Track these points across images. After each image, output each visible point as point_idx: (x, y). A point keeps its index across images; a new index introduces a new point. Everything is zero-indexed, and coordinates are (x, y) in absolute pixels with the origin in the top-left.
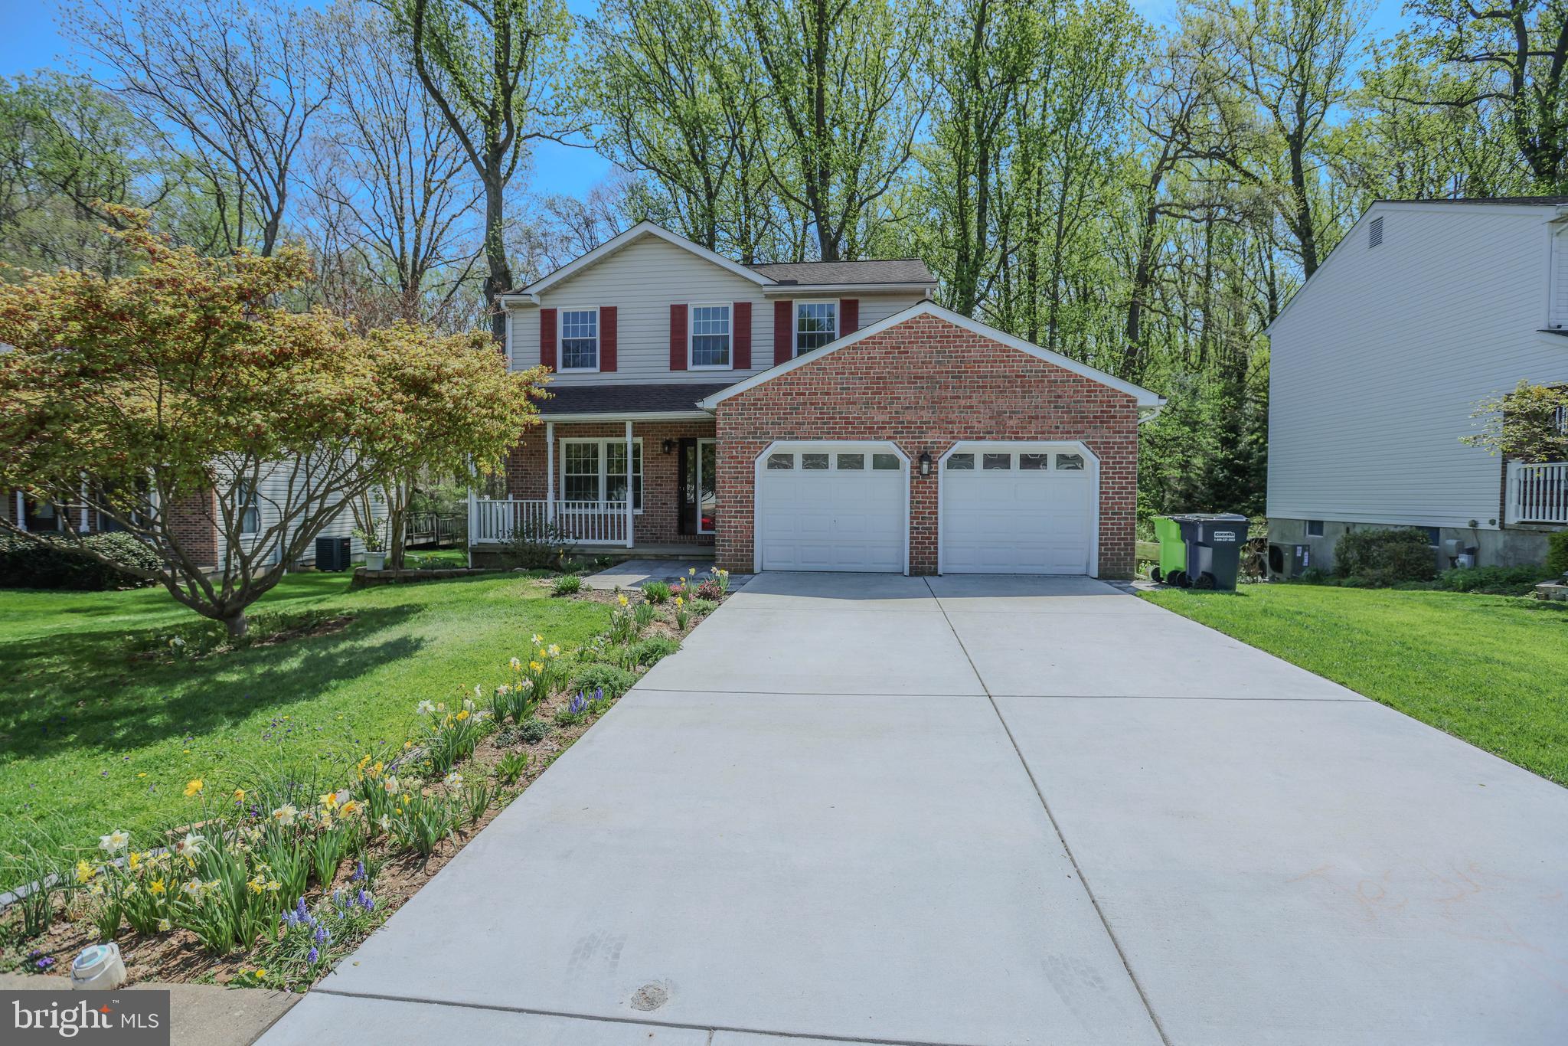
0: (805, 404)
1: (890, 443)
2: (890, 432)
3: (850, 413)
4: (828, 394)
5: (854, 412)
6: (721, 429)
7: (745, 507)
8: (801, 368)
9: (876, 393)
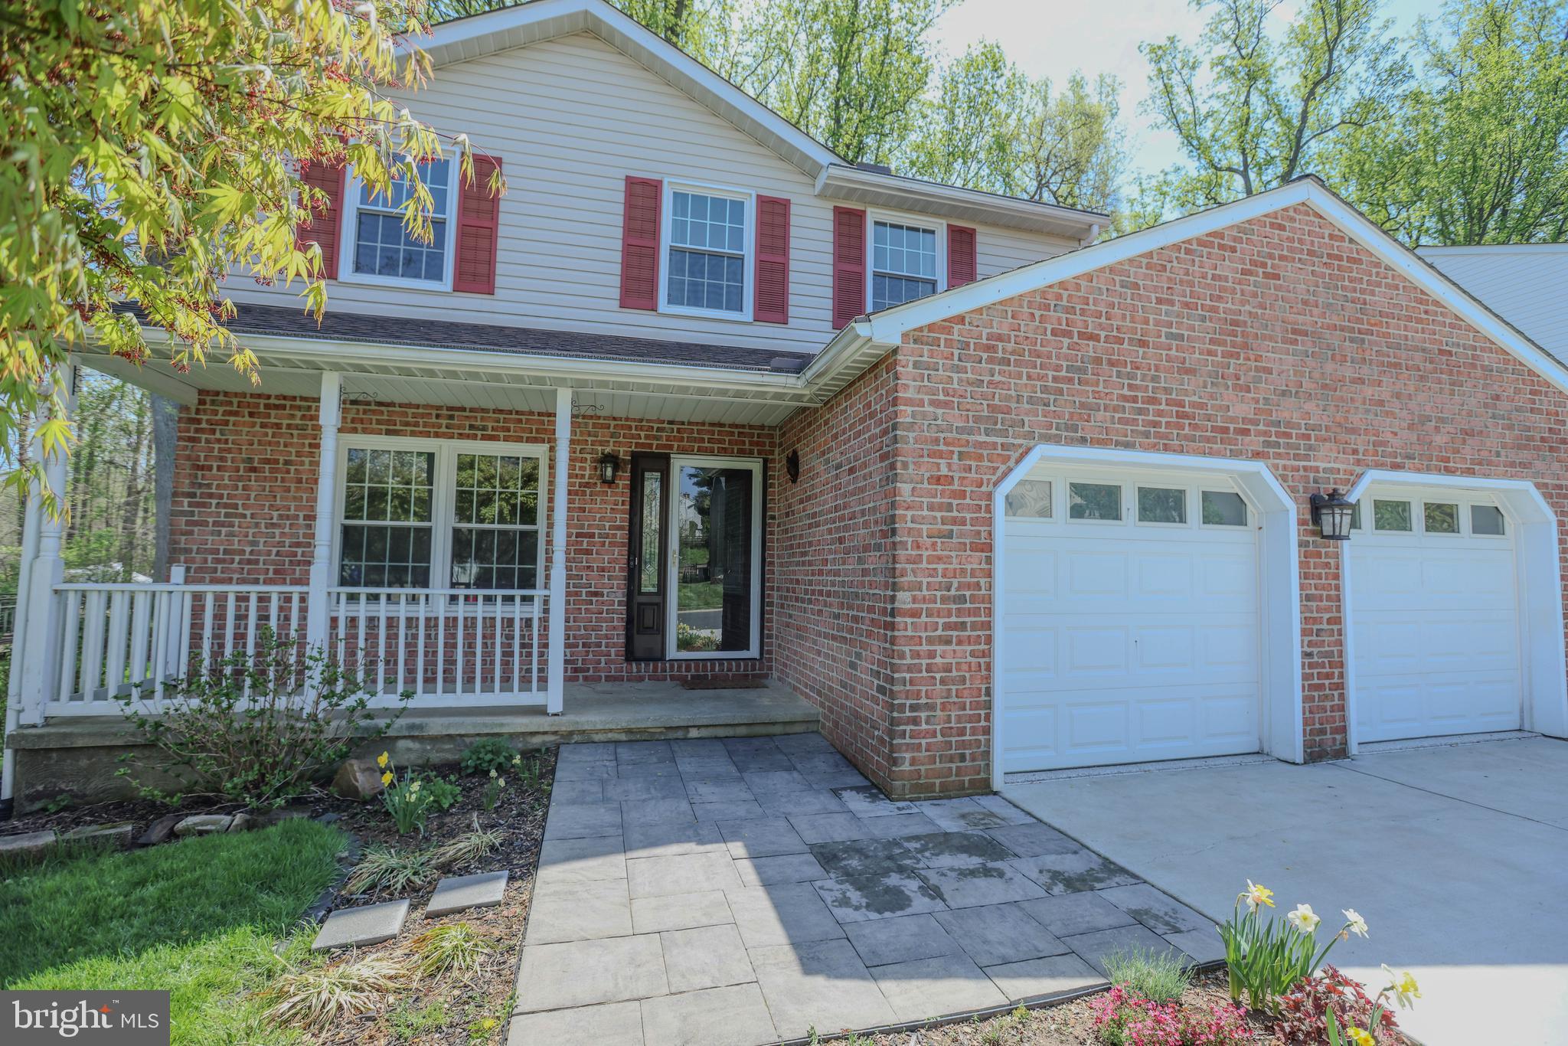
0: (1098, 361)
1: (1259, 466)
2: (1254, 442)
3: (1186, 392)
4: (1143, 344)
5: (1192, 392)
6: (909, 402)
7: (970, 613)
8: (1089, 277)
9: (1231, 355)
